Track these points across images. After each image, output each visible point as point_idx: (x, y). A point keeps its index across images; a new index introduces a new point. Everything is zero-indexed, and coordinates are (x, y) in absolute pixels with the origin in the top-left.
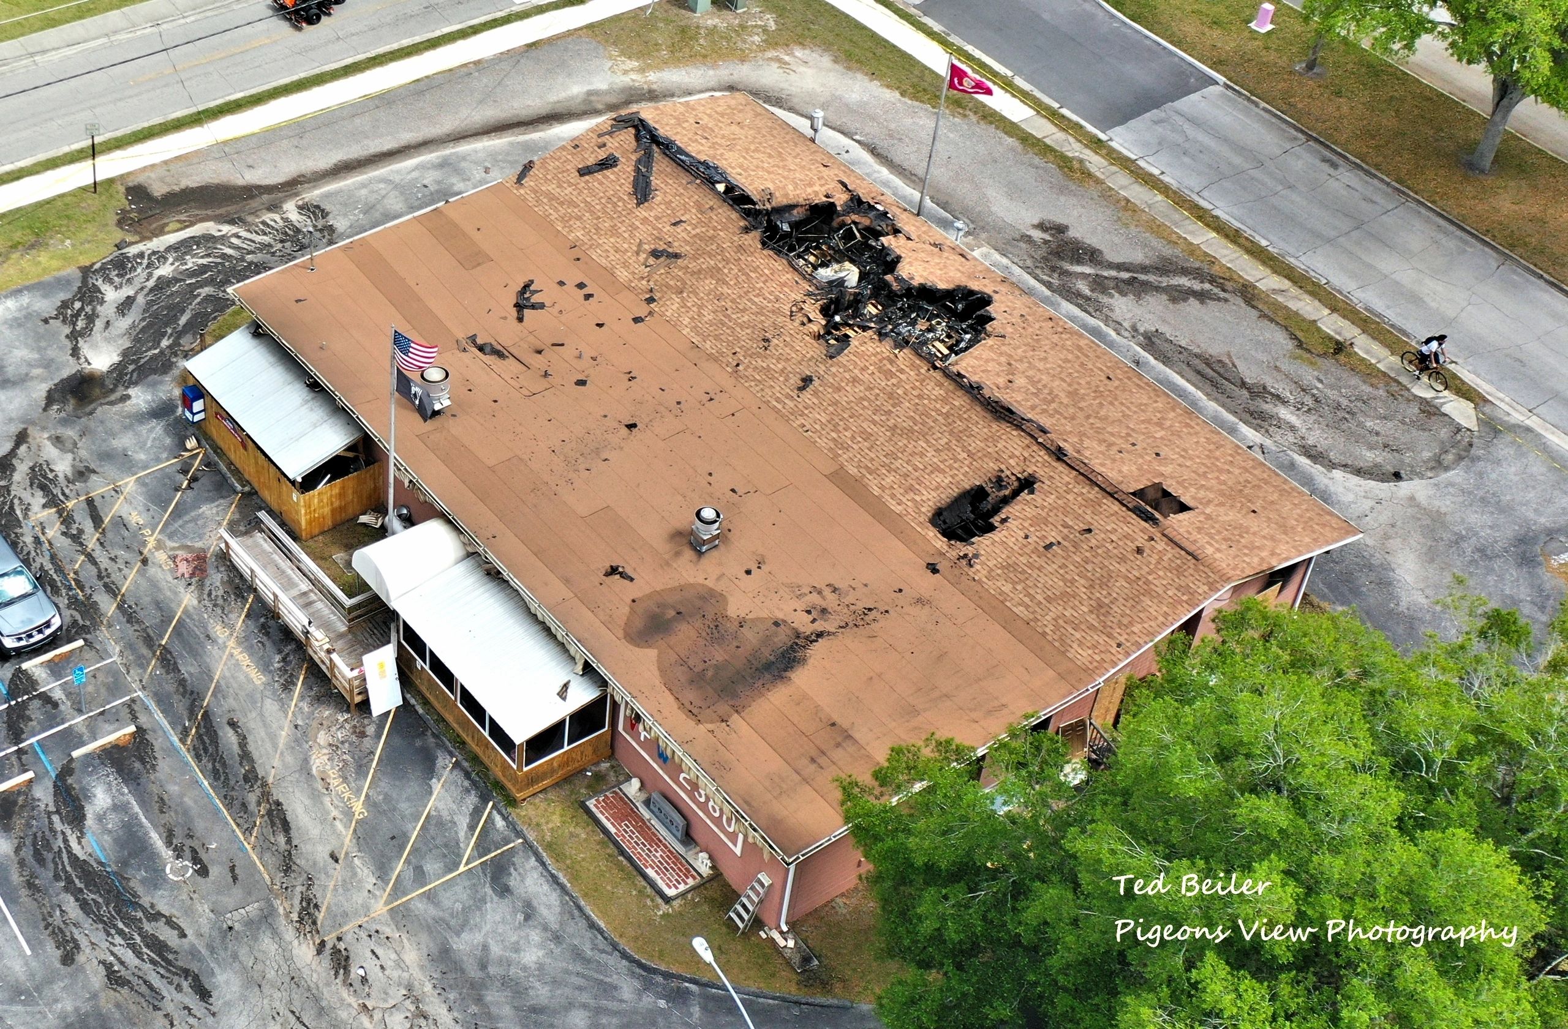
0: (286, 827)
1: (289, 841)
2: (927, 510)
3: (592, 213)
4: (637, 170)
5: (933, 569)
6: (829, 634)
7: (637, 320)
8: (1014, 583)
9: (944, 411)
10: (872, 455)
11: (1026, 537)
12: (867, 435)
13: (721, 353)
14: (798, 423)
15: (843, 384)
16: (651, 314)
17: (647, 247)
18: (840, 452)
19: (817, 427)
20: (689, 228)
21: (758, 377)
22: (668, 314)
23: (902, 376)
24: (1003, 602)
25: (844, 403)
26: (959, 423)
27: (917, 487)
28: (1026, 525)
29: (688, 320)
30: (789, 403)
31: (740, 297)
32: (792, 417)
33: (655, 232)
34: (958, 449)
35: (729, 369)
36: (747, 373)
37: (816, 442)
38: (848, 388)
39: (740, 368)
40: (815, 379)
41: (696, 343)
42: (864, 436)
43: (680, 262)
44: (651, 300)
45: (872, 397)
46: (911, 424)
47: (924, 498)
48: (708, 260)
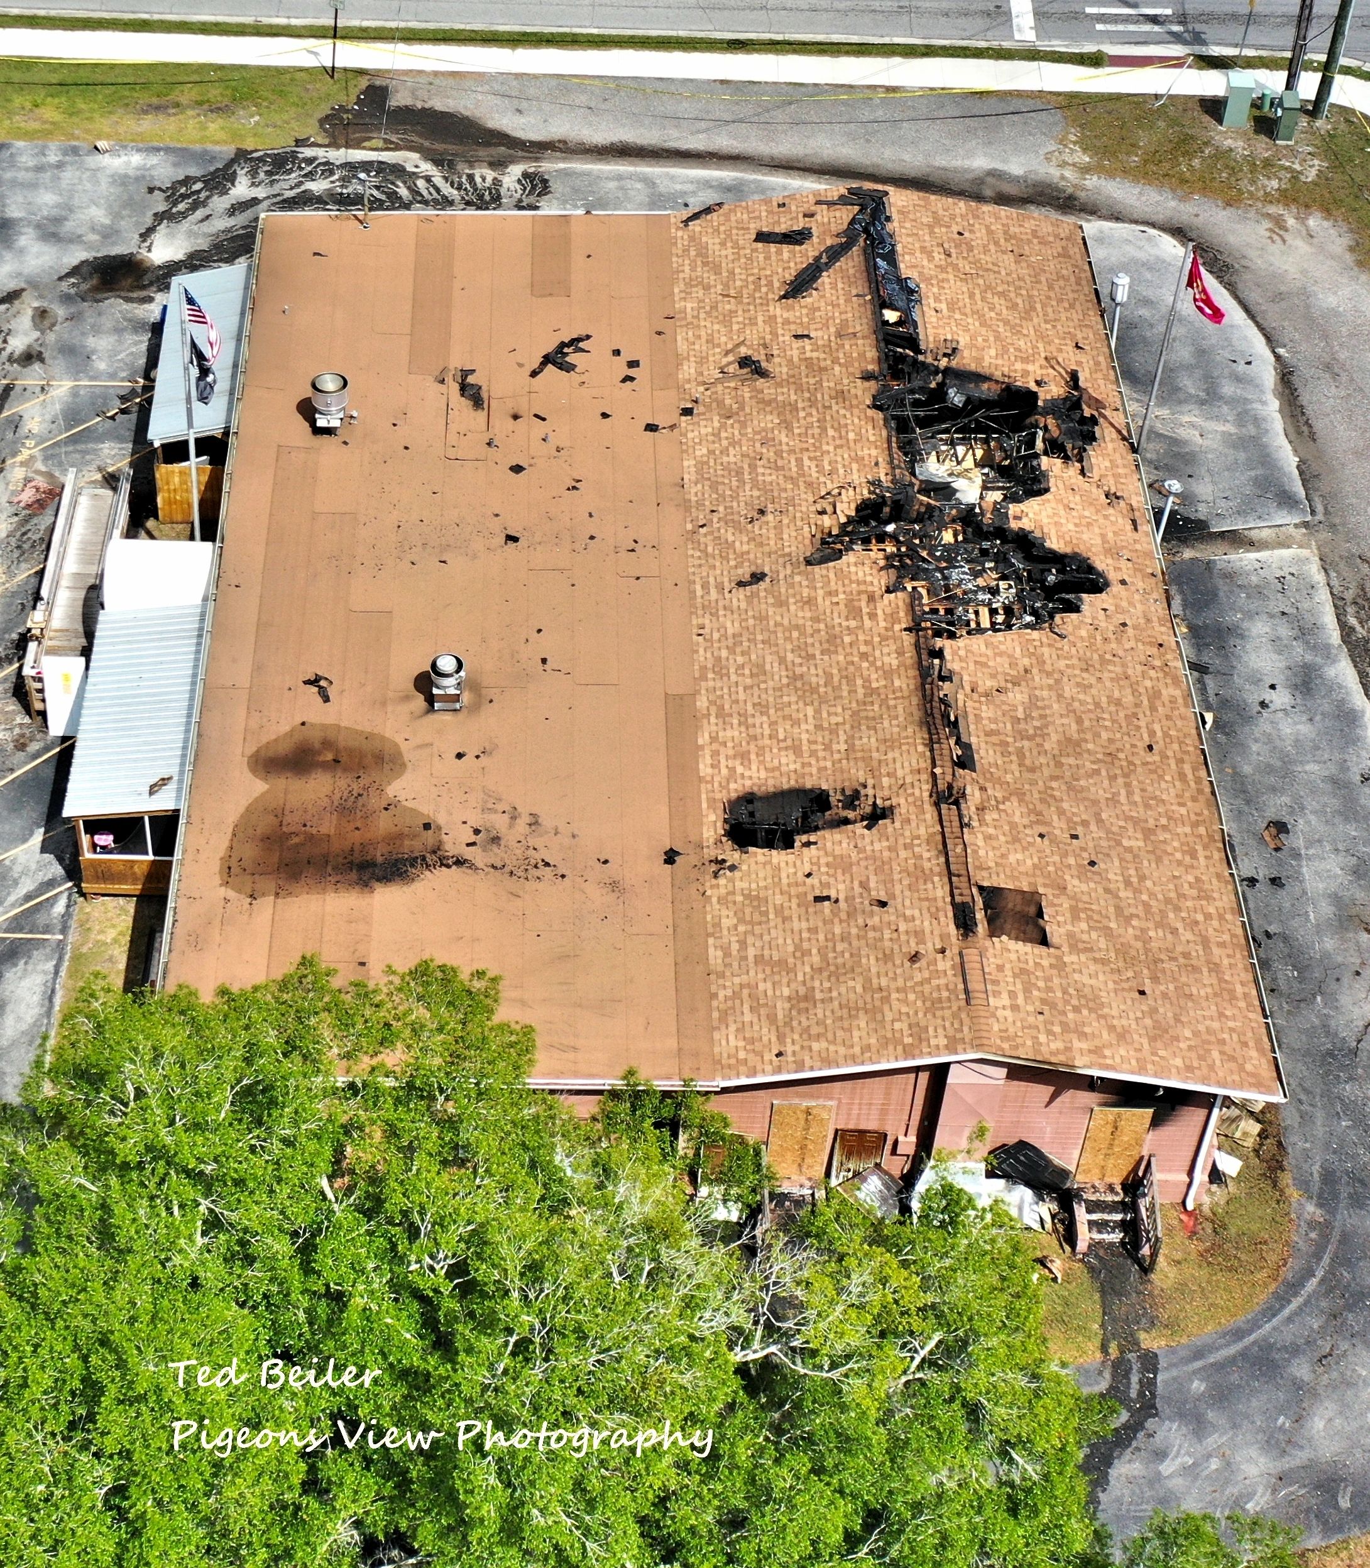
2: (737, 789)
3: (726, 287)
4: (818, 259)
5: (671, 858)
6: (472, 866)
7: (650, 427)
8: (741, 920)
9: (875, 685)
10: (742, 696)
11: (809, 875)
12: (759, 671)
13: (700, 504)
14: (700, 621)
15: (792, 600)
16: (672, 427)
17: (743, 351)
18: (710, 675)
19: (716, 636)
20: (808, 348)
21: (710, 549)
22: (690, 435)
23: (868, 623)
24: (708, 935)
25: (772, 623)
26: (876, 707)
27: (753, 757)
28: (823, 861)
29: (705, 451)
30: (714, 594)
31: (792, 451)
32: (700, 612)
33: (768, 337)
34: (843, 737)
35: (689, 527)
36: (702, 540)
37: (697, 652)
38: (793, 608)
39: (703, 531)
40: (768, 579)
41: (686, 480)
42: (755, 671)
43: (761, 382)
44: (687, 412)
45: (809, 631)
46: (822, 682)
47: (747, 773)
48: (792, 392)
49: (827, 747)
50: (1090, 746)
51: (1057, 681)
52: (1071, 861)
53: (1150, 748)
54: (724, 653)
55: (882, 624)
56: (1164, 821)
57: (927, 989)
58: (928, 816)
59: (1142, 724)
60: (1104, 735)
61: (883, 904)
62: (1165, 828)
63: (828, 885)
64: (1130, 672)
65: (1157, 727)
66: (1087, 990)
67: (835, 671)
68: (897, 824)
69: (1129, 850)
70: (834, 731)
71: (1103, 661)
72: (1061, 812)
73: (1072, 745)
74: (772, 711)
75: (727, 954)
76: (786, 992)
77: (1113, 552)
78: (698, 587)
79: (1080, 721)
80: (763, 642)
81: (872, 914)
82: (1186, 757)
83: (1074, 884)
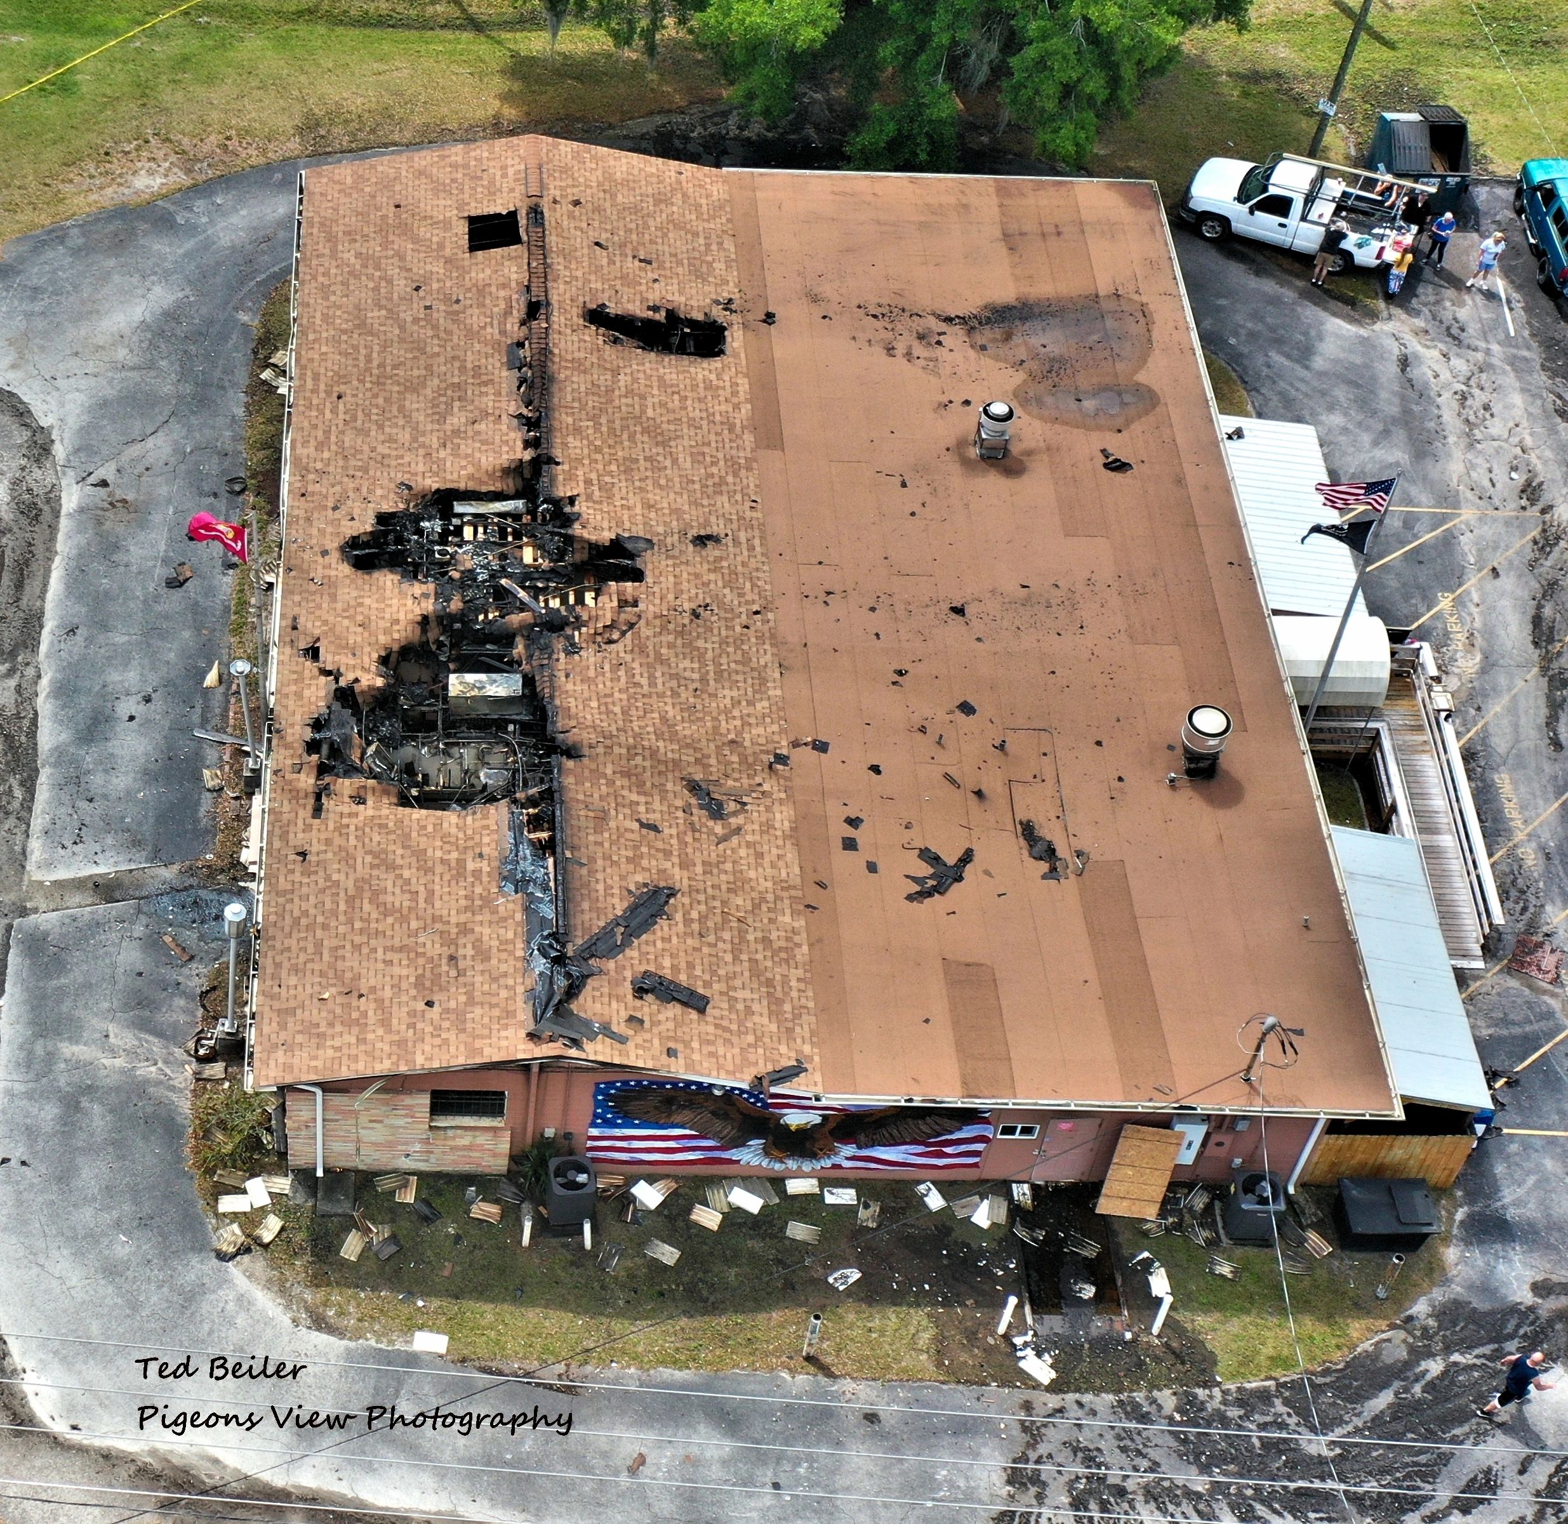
0: (1537, 620)
1: (1539, 607)
2: (716, 363)
3: (742, 934)
4: (626, 944)
5: (769, 318)
6: (938, 317)
7: (821, 747)
8: (710, 264)
9: (591, 423)
10: (713, 437)
11: (655, 281)
12: (697, 457)
13: (761, 638)
14: (754, 514)
15: (666, 511)
16: (795, 744)
17: (719, 829)
18: (742, 461)
19: (738, 497)
20: (642, 809)
21: (748, 585)
22: (775, 728)
23: (594, 476)
24: (735, 261)
25: (685, 497)
26: (590, 403)
27: (701, 385)
28: (644, 288)
29: (759, 706)
30: (742, 536)
31: (661, 695)
32: (754, 522)
33: (689, 839)
34: (622, 384)
35: (770, 616)
36: (756, 598)
37: (756, 486)
38: (665, 505)
39: (756, 608)
40: (689, 536)
41: (777, 671)
42: (701, 458)
43: (698, 777)
44: (781, 759)
45: (649, 482)
46: (638, 436)
47: (706, 373)
48: (662, 750)
49: (635, 380)
50: (396, 388)
51: (415, 440)
52: (435, 286)
53: (339, 397)
54: (730, 479)
55: (580, 473)
56: (344, 337)
57: (570, 182)
58: (555, 297)
59: (341, 416)
60: (380, 401)
61: (597, 244)
62: (345, 332)
63: (640, 269)
64: (341, 463)
65: (328, 415)
66: (442, 195)
67: (626, 443)
68: (581, 299)
69: (381, 308)
70: (629, 393)
71: (365, 470)
72: (435, 327)
73: (413, 387)
74: (685, 420)
75: (720, 244)
76: (675, 209)
77: (329, 585)
78: (758, 549)
79: (401, 409)
80: (693, 482)
81: (607, 240)
82: (308, 394)
83: (438, 268)
